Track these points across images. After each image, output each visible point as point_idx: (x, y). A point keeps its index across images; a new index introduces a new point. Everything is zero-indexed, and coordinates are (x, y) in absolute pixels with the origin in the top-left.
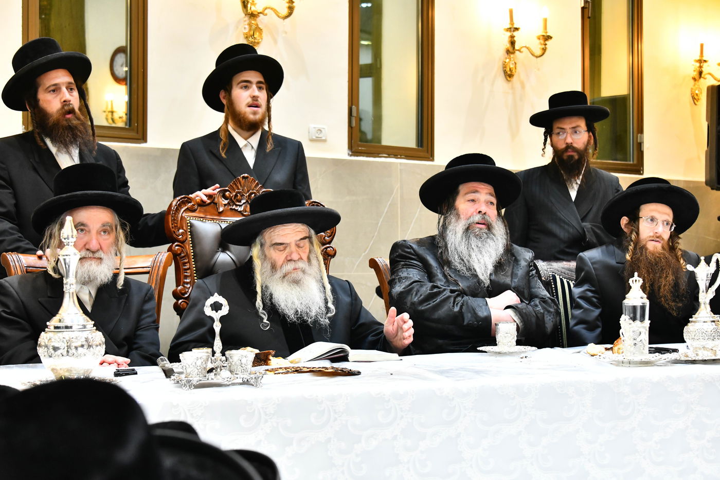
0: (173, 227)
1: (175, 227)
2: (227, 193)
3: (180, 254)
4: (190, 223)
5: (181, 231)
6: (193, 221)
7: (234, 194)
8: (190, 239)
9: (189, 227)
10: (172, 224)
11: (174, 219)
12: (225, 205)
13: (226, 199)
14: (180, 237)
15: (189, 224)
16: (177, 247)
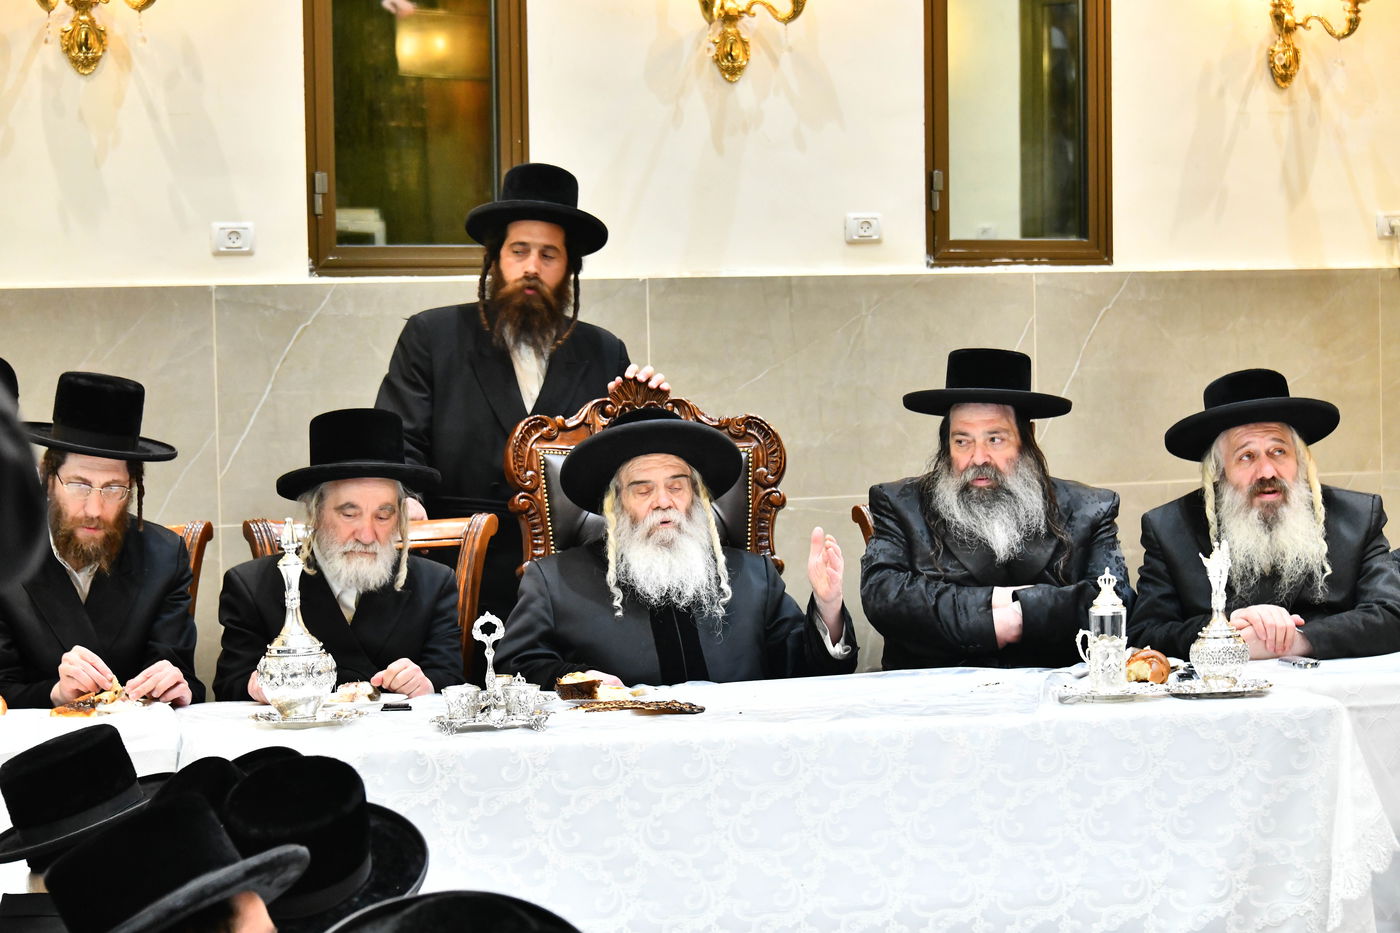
0: (515, 469)
1: (520, 467)
2: (609, 407)
3: (528, 510)
4: (544, 459)
5: (529, 473)
6: (549, 457)
7: (620, 407)
8: (545, 486)
9: (543, 467)
10: (515, 464)
11: (518, 456)
12: (604, 426)
13: (607, 417)
14: (528, 483)
15: (543, 462)
16: (522, 500)
